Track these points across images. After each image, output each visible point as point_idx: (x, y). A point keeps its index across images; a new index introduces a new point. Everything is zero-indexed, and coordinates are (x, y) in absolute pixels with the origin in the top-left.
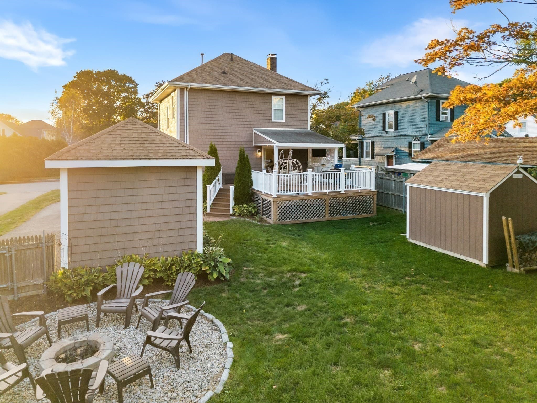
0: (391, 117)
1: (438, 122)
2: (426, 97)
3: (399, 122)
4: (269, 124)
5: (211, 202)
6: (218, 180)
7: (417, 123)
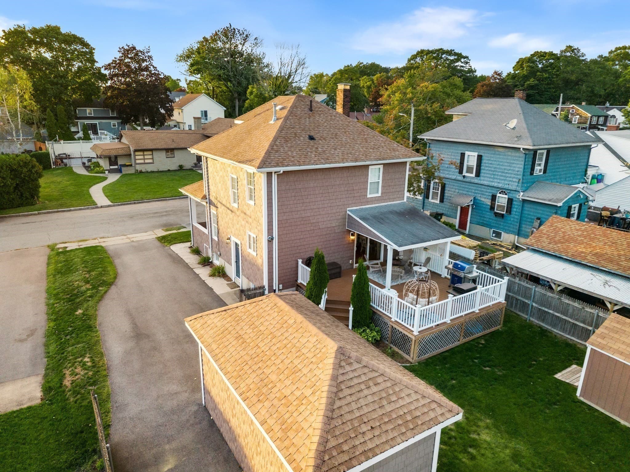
0: (471, 160)
3: (482, 168)
4: (364, 200)
7: (507, 175)
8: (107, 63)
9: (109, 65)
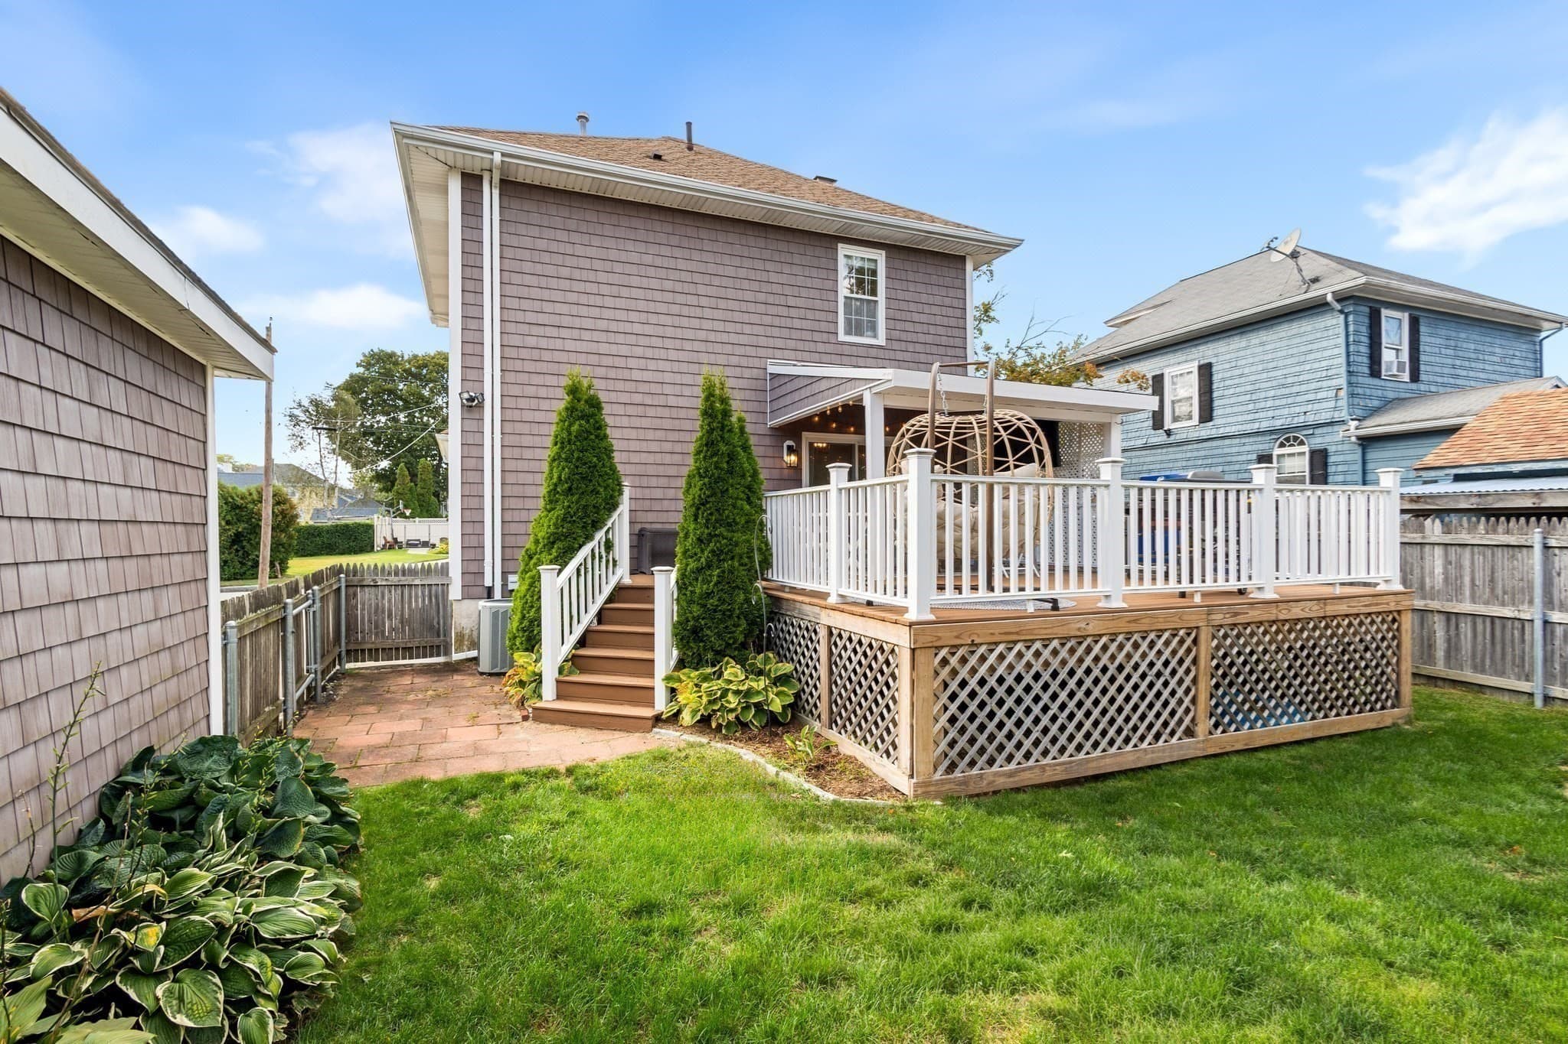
0: (1183, 387)
1: (1376, 381)
2: (1338, 297)
3: (1215, 395)
4: (829, 348)
5: (566, 650)
7: (1295, 389)
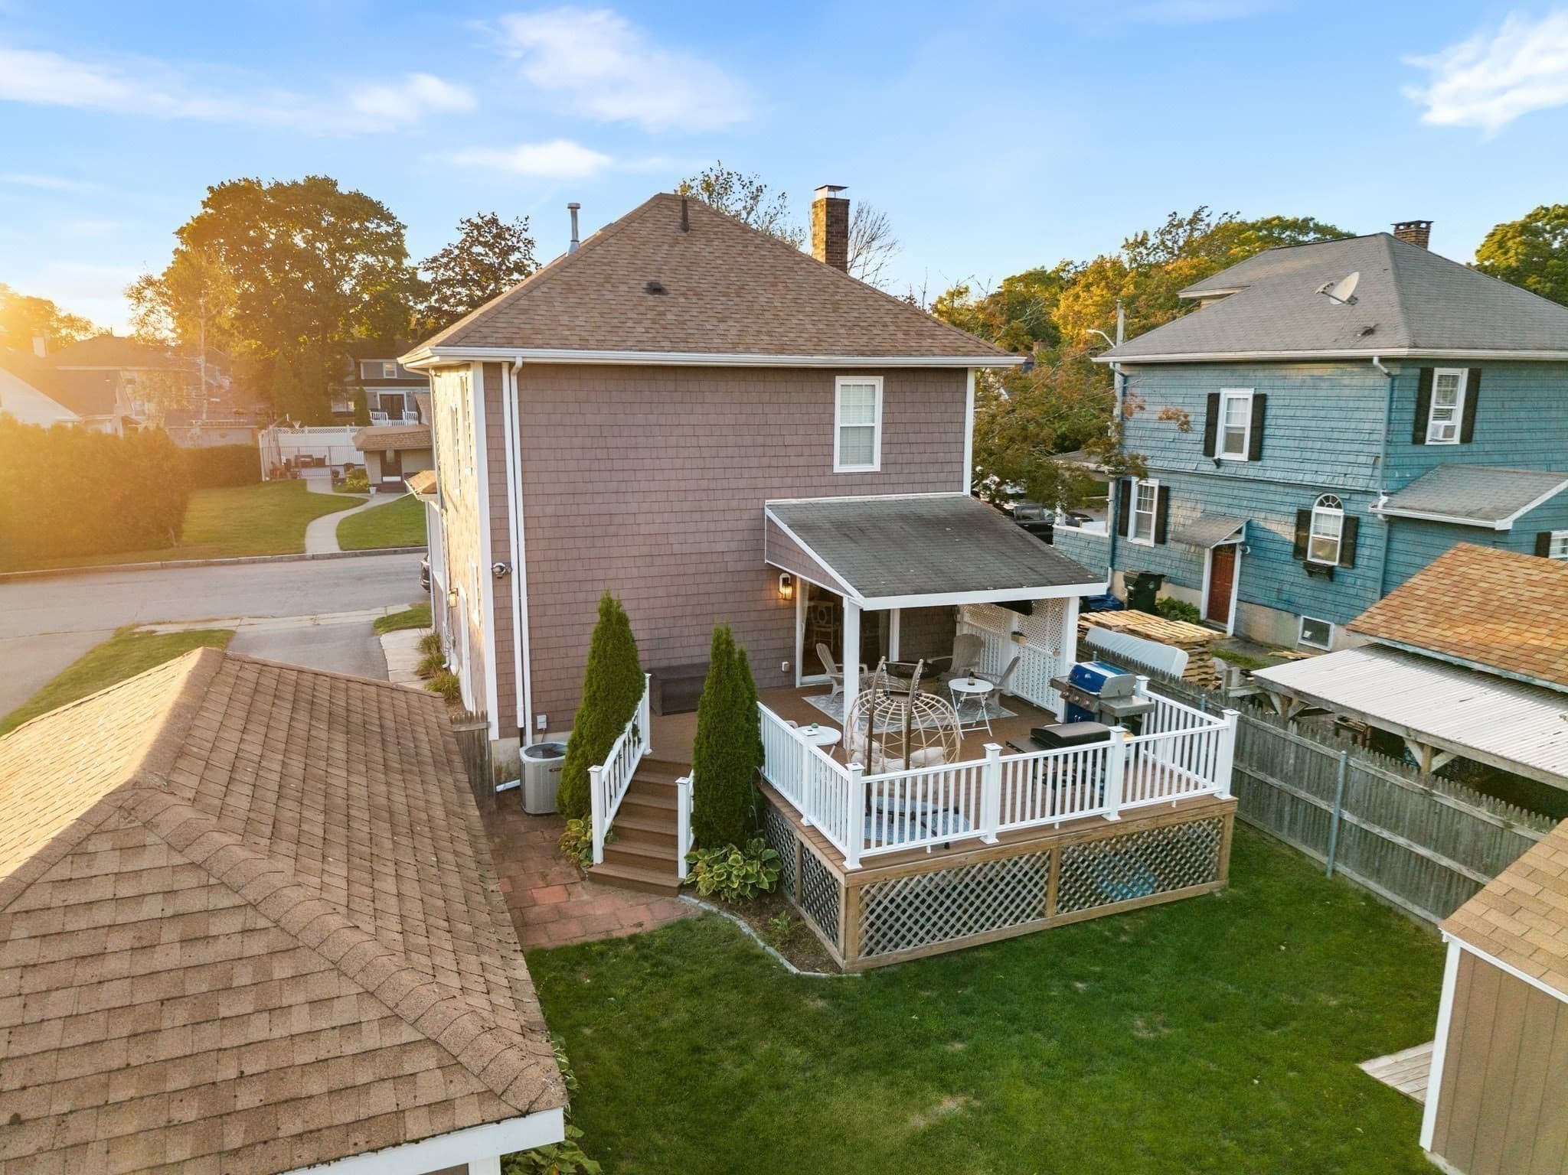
0: (1237, 413)
1: (1418, 448)
2: (1383, 360)
3: (1267, 432)
4: (824, 481)
5: (608, 821)
6: (635, 730)
7: (1340, 446)
8: (430, 257)
9: (435, 260)
